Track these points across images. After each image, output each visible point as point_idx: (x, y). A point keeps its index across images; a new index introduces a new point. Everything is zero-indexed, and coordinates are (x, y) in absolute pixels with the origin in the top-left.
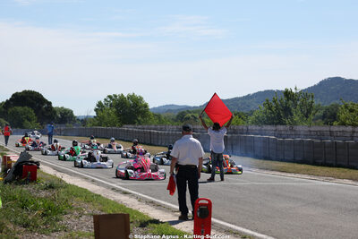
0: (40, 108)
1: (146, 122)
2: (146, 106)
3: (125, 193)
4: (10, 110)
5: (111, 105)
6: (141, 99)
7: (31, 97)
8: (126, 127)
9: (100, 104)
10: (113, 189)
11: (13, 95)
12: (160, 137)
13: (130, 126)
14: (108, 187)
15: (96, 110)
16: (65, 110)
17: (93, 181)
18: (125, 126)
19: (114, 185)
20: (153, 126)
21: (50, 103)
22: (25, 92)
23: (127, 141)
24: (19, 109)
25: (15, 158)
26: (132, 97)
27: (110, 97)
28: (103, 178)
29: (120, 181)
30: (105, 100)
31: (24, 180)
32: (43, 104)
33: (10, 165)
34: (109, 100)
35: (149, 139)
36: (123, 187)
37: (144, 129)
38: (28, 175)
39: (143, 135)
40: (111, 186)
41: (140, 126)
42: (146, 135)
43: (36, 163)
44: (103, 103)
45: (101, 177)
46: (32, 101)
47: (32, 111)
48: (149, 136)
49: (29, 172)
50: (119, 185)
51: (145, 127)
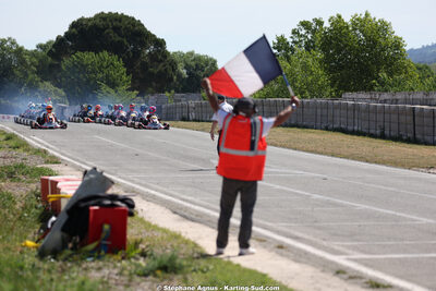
0: (137, 54)
1: (399, 85)
2: (397, 44)
3: (376, 286)
4: (66, 62)
5: (308, 48)
6: (383, 27)
7: (116, 29)
8: (349, 99)
9: (281, 44)
10: (340, 272)
11: (74, 25)
13: (362, 95)
14: (324, 265)
16: (199, 58)
17: (281, 247)
18: (348, 95)
19: (341, 261)
20: (420, 96)
21: (160, 43)
22: (101, 17)
23: (353, 133)
24: (88, 57)
26: (362, 23)
27: (305, 24)
28: (306, 237)
29: (355, 248)
30: (294, 32)
31: (91, 247)
32: (144, 46)
33: (56, 204)
34: (303, 32)
35: (410, 127)
36: (366, 265)
37: (397, 101)
38: (103, 235)
39: (394, 117)
40: (332, 263)
41: (386, 96)
42: (402, 118)
43: (124, 200)
44: (290, 40)
45: (300, 235)
46: (118, 39)
47: (119, 63)
48: (410, 118)
49: (106, 227)
50: (355, 260)
51: (399, 96)
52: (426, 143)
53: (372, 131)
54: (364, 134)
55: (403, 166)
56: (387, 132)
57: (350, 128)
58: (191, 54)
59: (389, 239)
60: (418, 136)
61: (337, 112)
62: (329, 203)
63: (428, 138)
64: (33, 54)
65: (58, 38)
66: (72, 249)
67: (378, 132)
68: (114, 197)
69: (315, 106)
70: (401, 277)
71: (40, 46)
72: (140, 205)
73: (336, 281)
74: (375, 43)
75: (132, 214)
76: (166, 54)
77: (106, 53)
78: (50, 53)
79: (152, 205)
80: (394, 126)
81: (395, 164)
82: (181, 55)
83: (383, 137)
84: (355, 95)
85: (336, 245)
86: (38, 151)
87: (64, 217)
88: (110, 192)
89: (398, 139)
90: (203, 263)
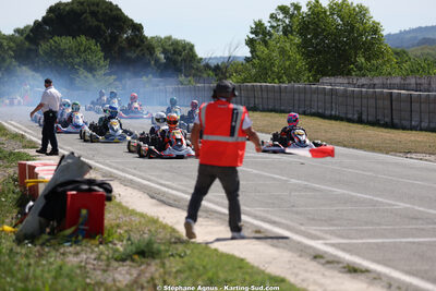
0: (115, 39)
1: (377, 69)
2: (375, 29)
3: (353, 270)
4: (44, 47)
5: (285, 32)
6: (362, 12)
7: (94, 14)
8: (327, 84)
9: (259, 29)
10: (317, 257)
11: (51, 10)
12: (415, 106)
13: (340, 80)
14: (302, 250)
15: (250, 42)
16: (176, 43)
17: (258, 231)
18: (326, 79)
19: (319, 245)
20: (397, 81)
21: (138, 28)
22: (79, 1)
23: (331, 118)
24: (66, 42)
25: (46, 169)
26: (340, 8)
27: (283, 9)
28: (283, 221)
29: (332, 233)
30: (272, 16)
31: (68, 232)
32: (122, 30)
33: (34, 189)
34: (281, 16)
35: (387, 112)
36: (344, 250)
37: (374, 86)
38: (81, 220)
39: (372, 102)
40: (310, 247)
41: (363, 81)
42: (380, 102)
43: (102, 185)
44: (267, 25)
45: (277, 219)
46: (96, 23)
47: (97, 48)
48: (387, 103)
49: (84, 212)
50: (333, 245)
51: (376, 81)
52: (404, 128)
53: (350, 116)
54: (342, 119)
55: (380, 151)
56: (364, 117)
57: (328, 113)
58: (169, 38)
59: (367, 223)
60: (396, 121)
61: (315, 96)
62: (306, 188)
63: (406, 123)
64: (10, 38)
65: (36, 22)
66: (49, 234)
67: (356, 117)
68: (91, 182)
69: (293, 91)
70: (378, 262)
71: (17, 31)
72: (118, 190)
73: (313, 265)
74: (353, 27)
75: (109, 199)
76: (143, 39)
77: (83, 38)
78: (28, 38)
79: (130, 190)
80: (372, 111)
81: (373, 149)
82: (158, 40)
83: (360, 121)
84: (332, 80)
85: (313, 230)
86: (16, 136)
87: (41, 202)
88: (87, 177)
89: (375, 123)
90: (180, 248)
